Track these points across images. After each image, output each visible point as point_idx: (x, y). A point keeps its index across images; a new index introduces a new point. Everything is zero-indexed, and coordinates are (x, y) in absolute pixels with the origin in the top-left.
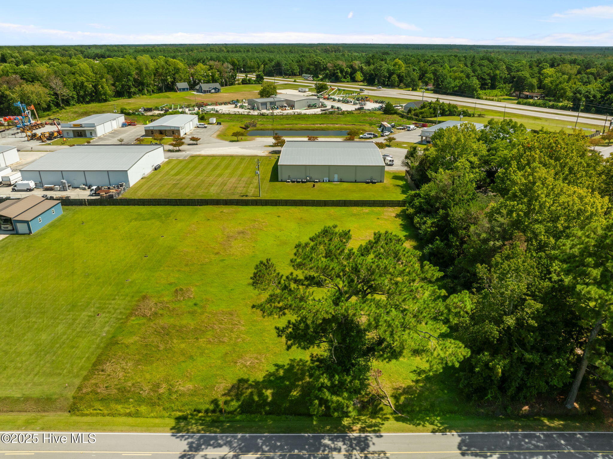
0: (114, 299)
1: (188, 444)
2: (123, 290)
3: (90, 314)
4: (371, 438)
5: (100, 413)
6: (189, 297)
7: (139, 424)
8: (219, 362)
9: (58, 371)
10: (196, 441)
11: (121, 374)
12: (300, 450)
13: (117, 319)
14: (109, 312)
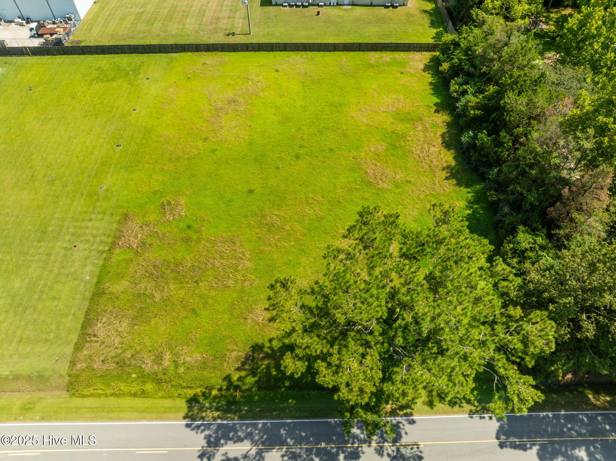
0: (90, 220)
1: (205, 438)
2: (98, 204)
3: (65, 245)
4: (404, 425)
5: (103, 394)
6: (180, 215)
7: (147, 408)
8: (227, 317)
9: (44, 336)
10: (214, 433)
11: (117, 340)
12: (328, 442)
13: (99, 251)
14: (88, 241)
